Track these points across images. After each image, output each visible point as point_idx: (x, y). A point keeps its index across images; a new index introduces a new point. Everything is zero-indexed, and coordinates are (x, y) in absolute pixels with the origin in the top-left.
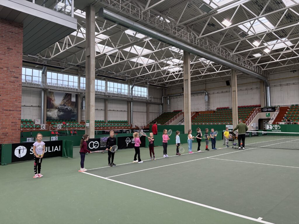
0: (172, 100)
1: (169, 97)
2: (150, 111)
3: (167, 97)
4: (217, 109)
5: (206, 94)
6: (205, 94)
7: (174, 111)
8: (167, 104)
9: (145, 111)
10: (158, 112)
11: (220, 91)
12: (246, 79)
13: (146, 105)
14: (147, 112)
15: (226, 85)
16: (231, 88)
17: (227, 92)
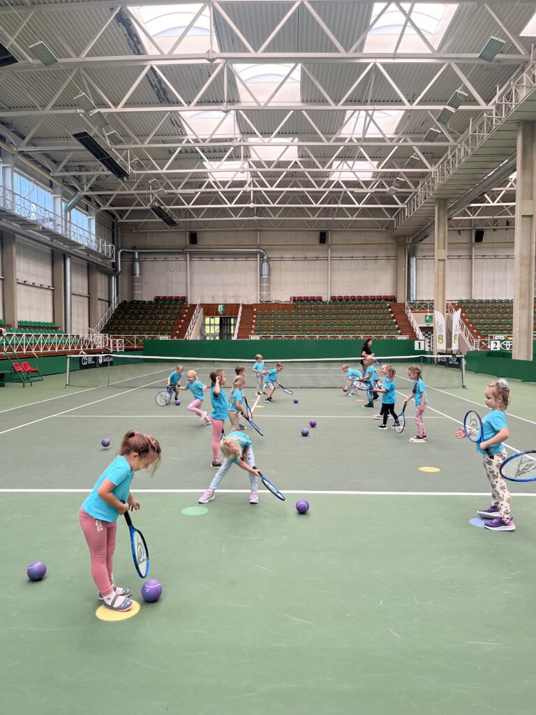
0: (148, 265)
1: (139, 253)
2: (99, 295)
3: (134, 253)
4: (294, 299)
5: (265, 258)
6: (262, 256)
7: (157, 299)
9: (85, 292)
10: (107, 299)
11: (301, 255)
12: (364, 233)
14: (89, 297)
15: (317, 241)
16: (329, 251)
17: (317, 258)
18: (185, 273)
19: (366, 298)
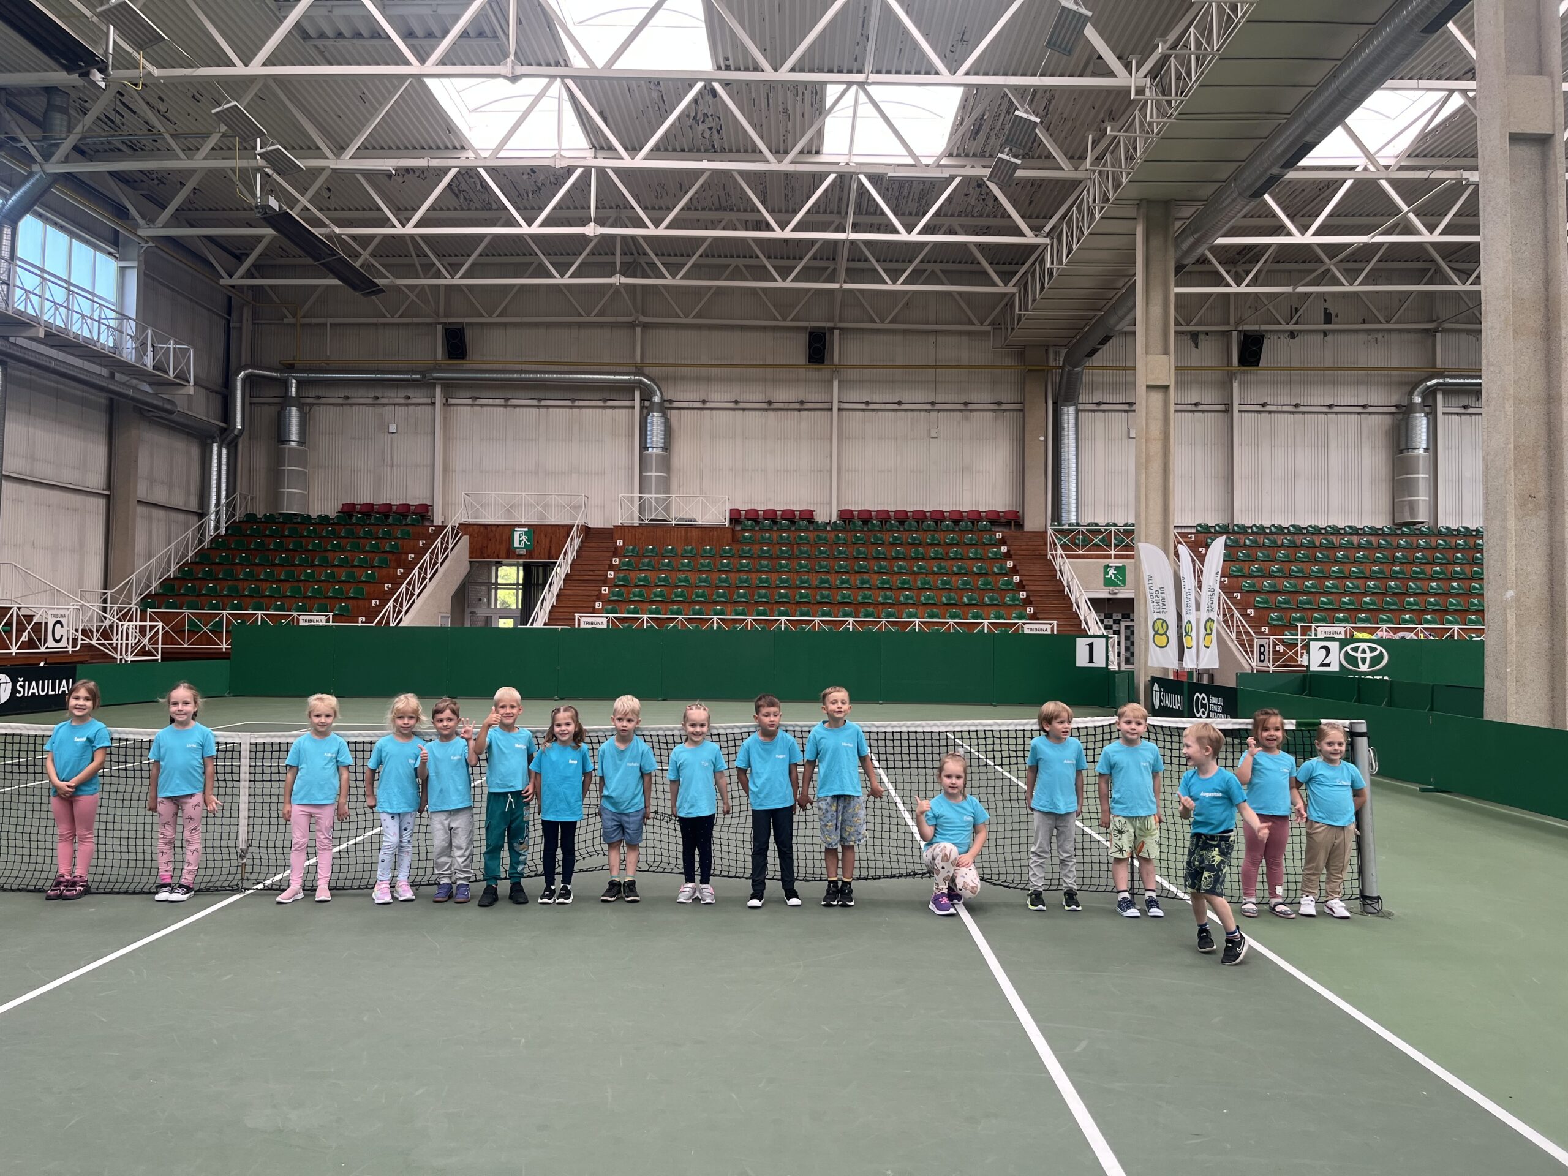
0: (327, 416)
1: (300, 383)
2: (142, 491)
3: (285, 384)
4: (736, 517)
5: (657, 399)
6: (647, 396)
7: (348, 511)
8: (281, 438)
9: (96, 480)
10: (193, 505)
11: (753, 394)
12: (932, 339)
13: (103, 429)
14: (110, 497)
15: (801, 357)
16: (836, 383)
17: (802, 406)
18: (429, 438)
19: (938, 517)
